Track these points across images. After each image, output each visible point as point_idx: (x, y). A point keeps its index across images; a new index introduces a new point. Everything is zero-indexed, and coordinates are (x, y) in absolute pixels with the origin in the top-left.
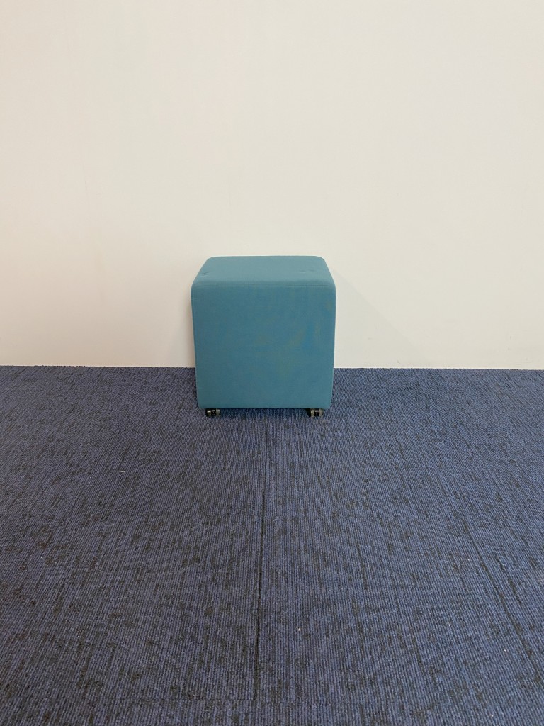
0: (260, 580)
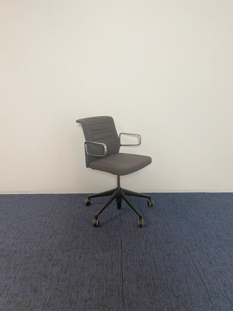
0: (122, 270)
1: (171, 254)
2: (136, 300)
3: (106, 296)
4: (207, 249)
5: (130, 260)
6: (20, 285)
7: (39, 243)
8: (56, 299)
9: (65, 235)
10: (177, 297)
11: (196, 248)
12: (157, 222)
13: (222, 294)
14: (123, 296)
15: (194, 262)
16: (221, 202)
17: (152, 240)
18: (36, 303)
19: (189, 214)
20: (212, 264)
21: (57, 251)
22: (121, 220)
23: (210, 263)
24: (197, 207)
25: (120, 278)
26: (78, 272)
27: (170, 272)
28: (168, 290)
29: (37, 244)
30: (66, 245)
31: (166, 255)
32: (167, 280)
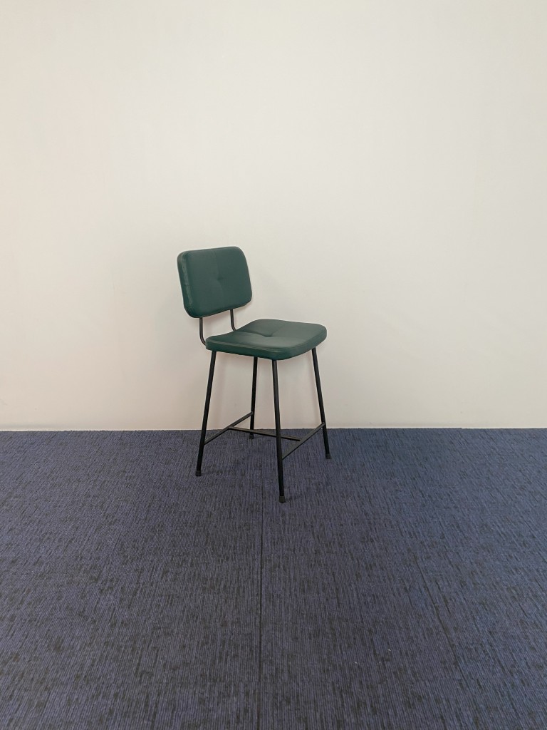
1: (375, 564)
2: (289, 666)
3: (221, 658)
4: (458, 553)
5: (279, 579)
6: (23, 635)
7: (70, 542)
8: (107, 666)
9: (132, 523)
10: (382, 659)
11: (432, 553)
12: (345, 495)
13: (484, 652)
14: (260, 657)
15: (425, 582)
16: (495, 449)
17: (333, 535)
18: (58, 675)
19: (420, 477)
20: (465, 587)
21: (111, 560)
22: (262, 489)
23: (463, 584)
24: (440, 461)
25: (255, 618)
26: (159, 605)
27: (371, 604)
28: (364, 644)
29: (66, 544)
30: (134, 547)
31: (363, 566)
32: (362, 622)
